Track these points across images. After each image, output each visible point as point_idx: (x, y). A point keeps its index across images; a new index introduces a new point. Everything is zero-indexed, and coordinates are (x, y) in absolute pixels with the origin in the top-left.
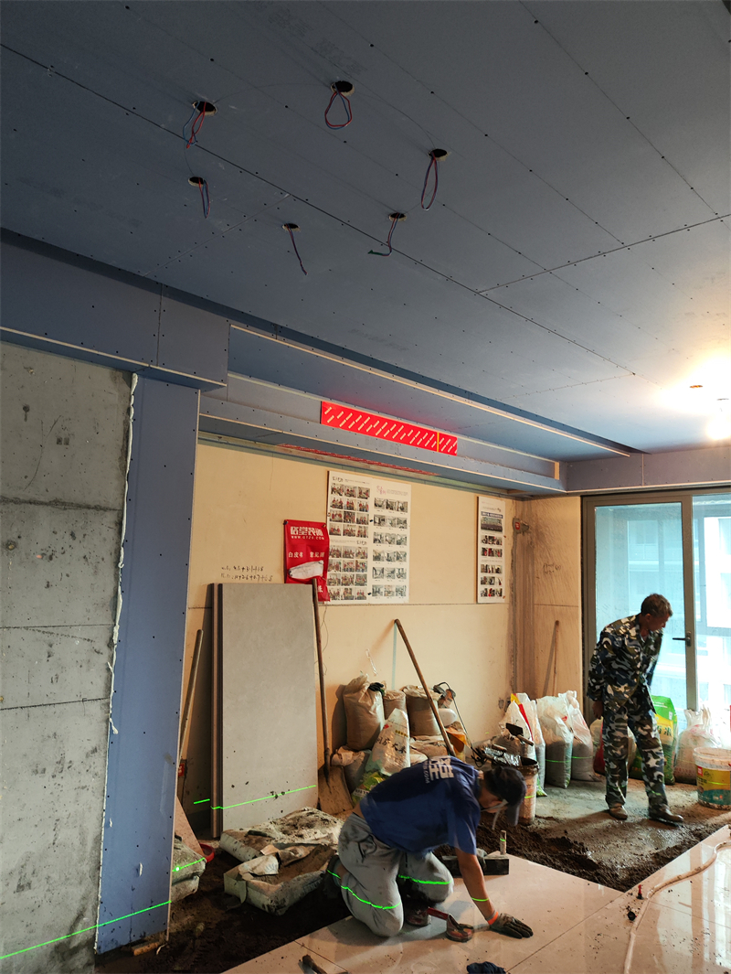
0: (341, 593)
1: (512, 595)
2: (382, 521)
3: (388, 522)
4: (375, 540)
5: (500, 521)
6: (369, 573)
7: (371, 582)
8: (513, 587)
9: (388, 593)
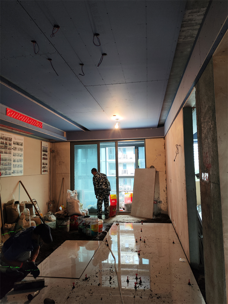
0: (4, 173)
1: (50, 171)
2: (15, 149)
3: (17, 149)
4: (14, 155)
5: (47, 149)
6: (12, 166)
7: (13, 169)
8: (50, 169)
9: (18, 172)
